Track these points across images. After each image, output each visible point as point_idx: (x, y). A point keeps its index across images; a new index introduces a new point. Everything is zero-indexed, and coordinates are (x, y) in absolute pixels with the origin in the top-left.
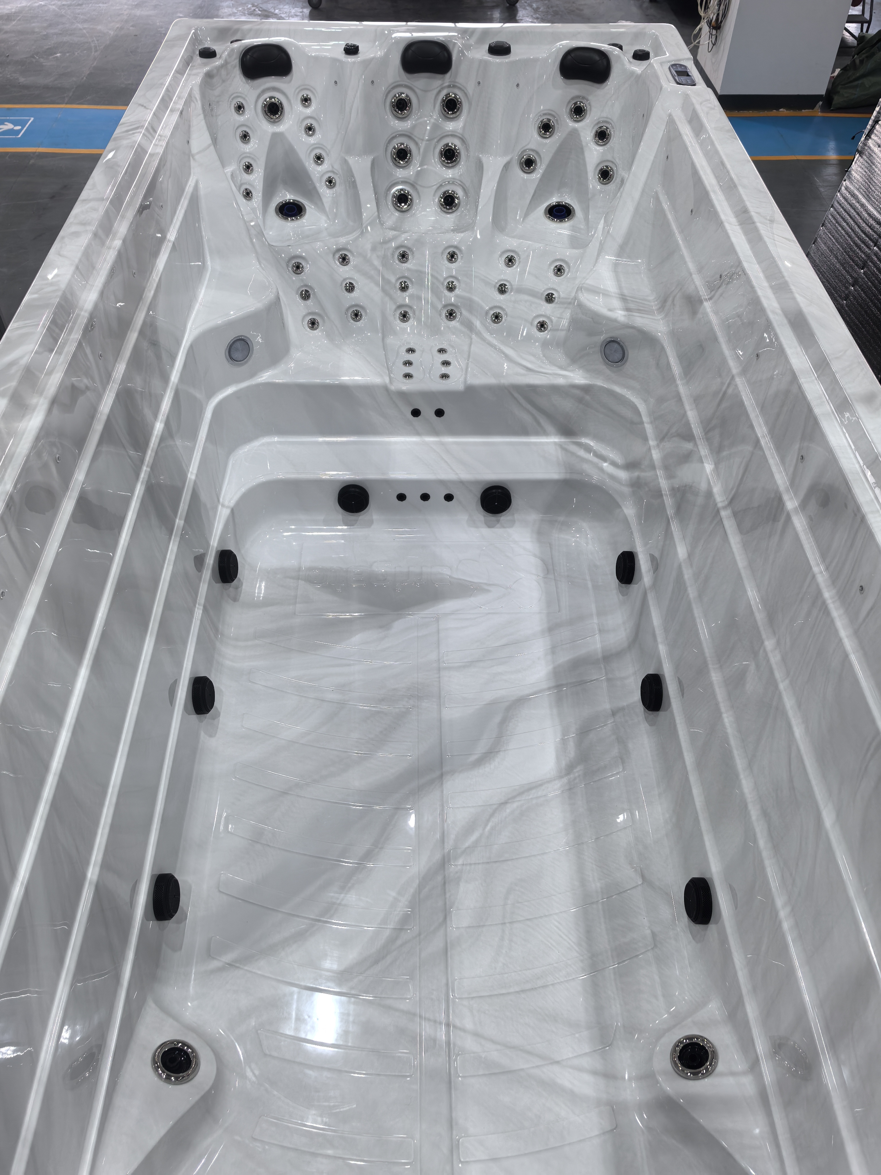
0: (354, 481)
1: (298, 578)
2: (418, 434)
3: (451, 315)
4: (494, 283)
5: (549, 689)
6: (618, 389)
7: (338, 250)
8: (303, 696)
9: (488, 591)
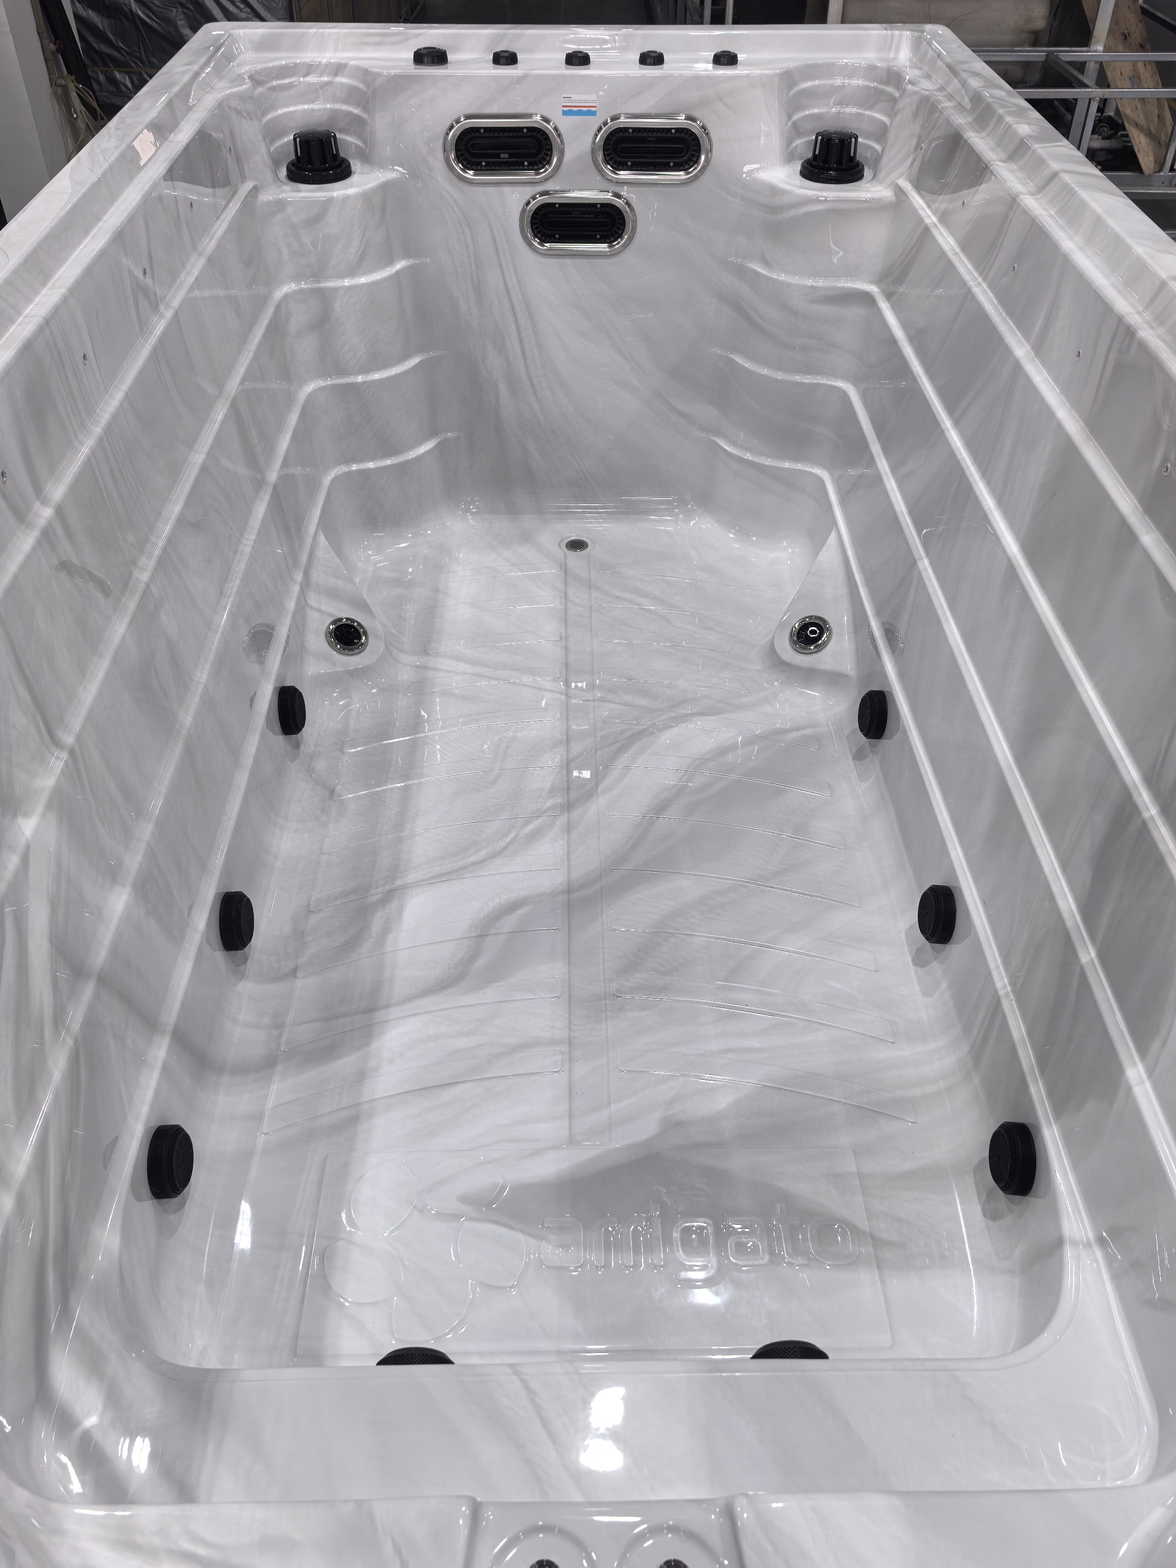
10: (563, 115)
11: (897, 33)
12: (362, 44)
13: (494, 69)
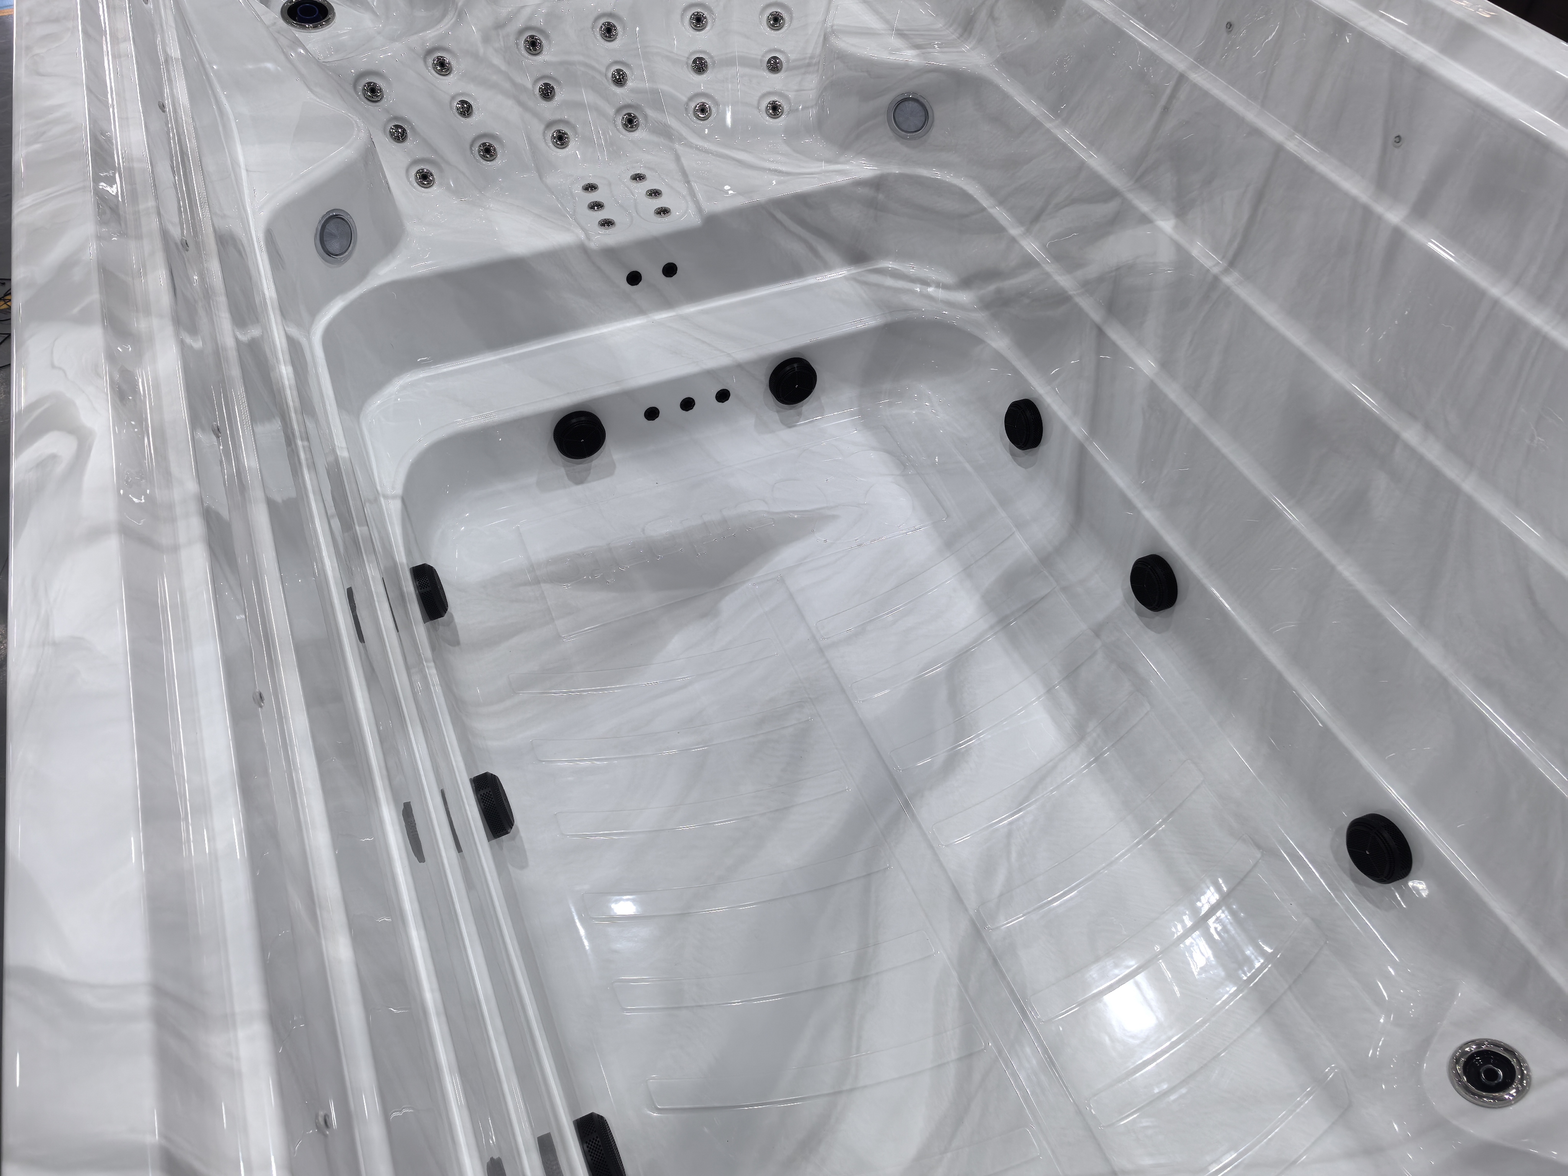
0: (575, 406)
1: (537, 581)
2: (641, 312)
3: (630, 122)
4: (685, 59)
5: (992, 627)
6: (924, 172)
7: (429, 52)
8: (635, 757)
9: (834, 517)
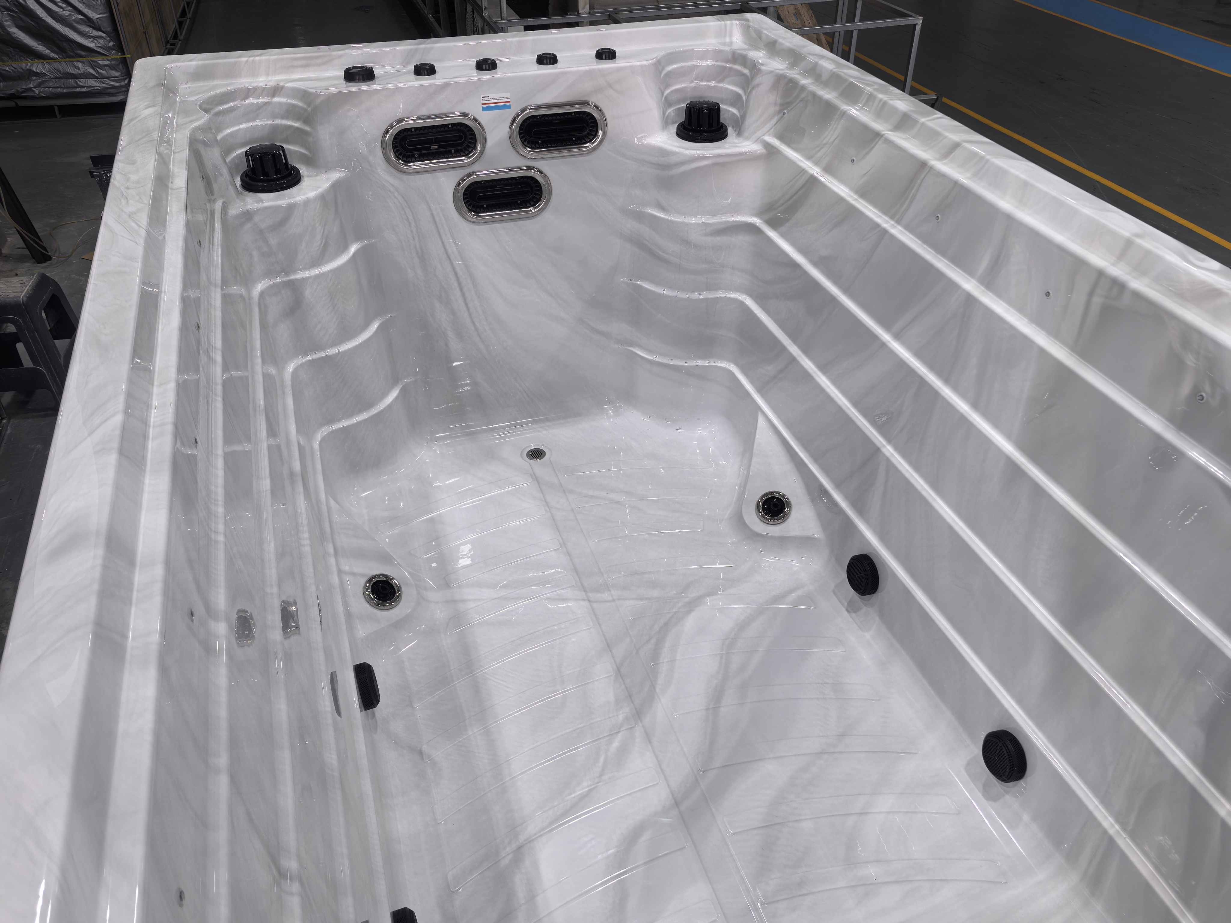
10: (483, 111)
11: (728, 22)
12: (290, 67)
13: (417, 80)
